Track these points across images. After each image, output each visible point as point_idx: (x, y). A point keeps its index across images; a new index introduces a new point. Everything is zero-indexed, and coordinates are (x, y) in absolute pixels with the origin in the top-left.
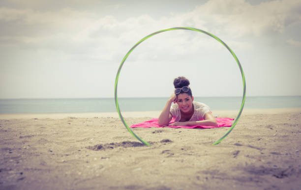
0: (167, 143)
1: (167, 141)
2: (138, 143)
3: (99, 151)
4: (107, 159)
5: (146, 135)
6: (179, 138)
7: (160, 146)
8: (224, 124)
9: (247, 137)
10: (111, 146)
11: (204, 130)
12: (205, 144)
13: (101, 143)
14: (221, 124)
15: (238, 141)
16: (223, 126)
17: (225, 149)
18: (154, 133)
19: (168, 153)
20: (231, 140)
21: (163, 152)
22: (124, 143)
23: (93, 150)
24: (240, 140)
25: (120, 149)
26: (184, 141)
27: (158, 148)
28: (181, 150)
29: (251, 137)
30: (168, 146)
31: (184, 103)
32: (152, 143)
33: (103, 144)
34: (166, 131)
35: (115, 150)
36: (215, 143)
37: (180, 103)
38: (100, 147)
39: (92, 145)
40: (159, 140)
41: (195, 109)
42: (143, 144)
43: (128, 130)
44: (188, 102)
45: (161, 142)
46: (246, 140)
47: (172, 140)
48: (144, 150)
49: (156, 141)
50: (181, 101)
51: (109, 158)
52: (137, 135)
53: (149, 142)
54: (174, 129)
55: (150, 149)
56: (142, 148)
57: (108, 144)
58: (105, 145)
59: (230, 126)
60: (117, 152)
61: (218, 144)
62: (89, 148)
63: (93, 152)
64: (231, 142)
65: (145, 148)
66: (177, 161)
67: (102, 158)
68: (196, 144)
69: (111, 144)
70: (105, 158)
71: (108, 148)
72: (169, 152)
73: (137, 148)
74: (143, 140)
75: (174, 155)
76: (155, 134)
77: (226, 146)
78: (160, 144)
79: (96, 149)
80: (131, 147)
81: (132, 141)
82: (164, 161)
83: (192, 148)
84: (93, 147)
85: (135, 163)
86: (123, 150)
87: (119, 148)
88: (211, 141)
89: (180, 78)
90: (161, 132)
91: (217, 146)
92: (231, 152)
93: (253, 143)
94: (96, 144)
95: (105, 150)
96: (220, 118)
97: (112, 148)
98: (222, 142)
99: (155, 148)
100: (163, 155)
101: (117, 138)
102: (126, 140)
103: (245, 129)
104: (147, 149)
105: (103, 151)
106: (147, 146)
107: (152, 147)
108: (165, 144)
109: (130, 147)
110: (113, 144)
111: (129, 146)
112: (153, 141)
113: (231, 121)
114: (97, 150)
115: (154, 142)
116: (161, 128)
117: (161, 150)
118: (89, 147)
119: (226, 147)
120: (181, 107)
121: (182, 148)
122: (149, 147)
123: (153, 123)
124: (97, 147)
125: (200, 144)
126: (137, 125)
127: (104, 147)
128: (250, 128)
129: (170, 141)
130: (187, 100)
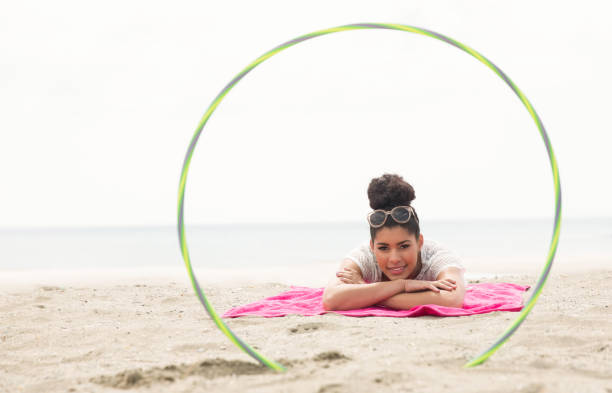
0: (332, 364)
1: (334, 356)
2: (249, 364)
3: (132, 391)
5: (270, 339)
6: (366, 346)
7: (312, 372)
8: (497, 302)
9: (566, 341)
10: (169, 374)
11: (441, 320)
12: (444, 363)
13: (138, 366)
14: (491, 302)
15: (539, 353)
16: (496, 307)
17: (503, 378)
18: (294, 331)
20: (520, 351)
21: (322, 391)
22: (206, 364)
23: (115, 386)
24: (545, 350)
25: (195, 383)
26: (383, 357)
27: (308, 377)
28: (376, 385)
29: (580, 342)
30: (335, 372)
32: (288, 364)
33: (145, 367)
34: (332, 327)
35: (180, 385)
36: (476, 361)
38: (134, 380)
39: (111, 373)
40: (312, 354)
42: (262, 368)
43: (219, 327)
44: (406, 254)
45: (315, 360)
46: (564, 350)
47: (345, 354)
48: (266, 384)
49: (300, 357)
50: (386, 248)
52: (244, 339)
53: (280, 361)
55: (282, 381)
56: (260, 378)
57: (157, 368)
58: (149, 372)
59: (518, 310)
61: (481, 363)
62: (103, 381)
64: (519, 358)
65: (267, 377)
68: (418, 364)
69: (167, 368)
71: (160, 379)
72: (338, 389)
73: (244, 378)
74: (260, 353)
76: (295, 335)
77: (507, 368)
78: (313, 366)
79: (123, 384)
80: (228, 378)
81: (230, 357)
83: (405, 377)
84: (114, 381)
86: (204, 386)
87: (191, 380)
88: (460, 355)
90: (315, 328)
91: (479, 371)
92: (520, 387)
93: (583, 360)
94: (122, 371)
95: (149, 387)
96: (490, 286)
97: (170, 379)
98: (494, 357)
99: (298, 378)
101: (185, 348)
102: (210, 356)
103: (561, 316)
104: (273, 383)
105: (142, 389)
106: (275, 372)
107: (288, 375)
108: (327, 367)
109: (224, 375)
110: (172, 368)
111: (220, 374)
112: (291, 358)
113: (518, 293)
114: (124, 388)
115: (296, 362)
116: (314, 319)
117: (317, 384)
118: (102, 378)
119: (504, 372)
121: (379, 377)
122: (278, 377)
123: (291, 301)
124: (126, 378)
125: (429, 365)
126: (245, 311)
127: (145, 376)
128: (576, 315)
129: (343, 357)
130: (404, 246)
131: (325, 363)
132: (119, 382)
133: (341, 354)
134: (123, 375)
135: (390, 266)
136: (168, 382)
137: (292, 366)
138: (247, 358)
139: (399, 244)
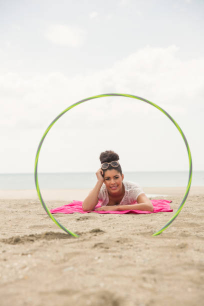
0: (98, 234)
1: (98, 231)
2: (64, 234)
3: (17, 246)
4: (29, 256)
5: (71, 223)
7: (90, 238)
8: (161, 208)
9: (192, 225)
10: (31, 238)
11: (138, 215)
12: (144, 234)
13: (17, 234)
15: (183, 230)
16: (160, 211)
17: (169, 240)
18: (78, 220)
19: (102, 247)
20: (174, 229)
21: (96, 246)
22: (47, 234)
23: (9, 243)
24: (185, 229)
25: (44, 242)
26: (118, 231)
27: (88, 240)
28: (117, 243)
29: (198, 225)
30: (100, 238)
31: (112, 181)
32: (79, 234)
33: (21, 235)
34: (94, 218)
35: (37, 243)
37: (108, 182)
38: (17, 241)
39: (7, 237)
40: (88, 230)
41: (126, 190)
42: (69, 235)
44: (117, 181)
45: (90, 232)
46: (192, 228)
47: (103, 230)
48: (71, 243)
49: (84, 231)
50: (109, 179)
51: (31, 254)
53: (76, 233)
54: (102, 215)
55: (78, 241)
56: (69, 240)
57: (26, 236)
58: (23, 237)
59: (172, 211)
60: (40, 246)
61: (159, 234)
62: (4, 241)
63: (9, 246)
64: (174, 232)
65: (72, 240)
66: (114, 257)
67: (23, 254)
68: (133, 234)
69: (30, 236)
70: (27, 254)
71: (28, 240)
72: (102, 245)
73: (62, 240)
74: (67, 229)
75: (109, 249)
77: (170, 236)
78: (89, 235)
79: (13, 242)
81: (56, 231)
82: (99, 258)
83: (129, 240)
84: (9, 241)
85: (64, 261)
86: (48, 244)
87: (41, 241)
88: (150, 231)
89: (107, 152)
91: (159, 237)
92: (177, 245)
93: (201, 233)
95: (24, 244)
97: (32, 241)
98: (164, 232)
99: (84, 240)
100: (96, 249)
101: (34, 227)
102: (49, 231)
103: (188, 214)
104: (74, 242)
105: (21, 244)
106: (75, 238)
107: (80, 239)
108: (96, 235)
109: (54, 239)
110: (32, 236)
111: (52, 238)
112: (81, 232)
113: (168, 204)
114: (14, 244)
115: (82, 233)
116: (86, 214)
117: (93, 243)
118: (3, 239)
119: (169, 238)
121: (118, 240)
122: (76, 240)
123: (75, 207)
124: (14, 239)
125: (138, 235)
126: (56, 211)
127: (22, 239)
128: (194, 214)
130: (116, 177)
131: (95, 234)
132: (11, 241)
133: (101, 230)
134: (12, 238)
135: (111, 186)
136: (31, 242)
137: (81, 235)
138: (63, 232)
139: (114, 177)
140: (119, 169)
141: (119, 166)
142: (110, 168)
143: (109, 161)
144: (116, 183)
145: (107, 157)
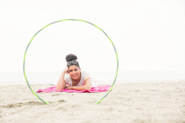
0: (62, 103)
1: (62, 101)
2: (41, 103)
3: (11, 109)
6: (71, 99)
7: (57, 105)
8: (105, 89)
9: (120, 98)
11: (90, 93)
12: (90, 103)
13: (13, 103)
14: (103, 89)
15: (113, 100)
16: (104, 91)
18: (53, 95)
21: (59, 109)
22: (30, 102)
26: (75, 101)
27: (55, 106)
28: (72, 108)
29: (124, 98)
30: (63, 105)
31: (74, 72)
32: (51, 103)
35: (23, 107)
38: (11, 106)
39: (6, 105)
40: (57, 101)
42: (44, 103)
43: (34, 95)
44: (77, 72)
45: (58, 102)
47: (66, 100)
50: (71, 71)
51: (17, 113)
52: (40, 97)
53: (49, 102)
54: (68, 93)
55: (49, 107)
56: (43, 106)
57: (17, 103)
58: (15, 104)
60: (24, 109)
61: (99, 103)
62: (3, 107)
63: (5, 109)
64: (109, 102)
65: (45, 106)
66: (68, 114)
67: (12, 113)
68: (84, 103)
69: (20, 103)
70: (15, 113)
71: (18, 106)
72: (63, 109)
73: (39, 106)
75: (67, 111)
76: (54, 96)
79: (8, 107)
80: (35, 106)
84: (6, 106)
86: (29, 107)
88: (94, 101)
89: (70, 55)
90: (59, 95)
91: (98, 105)
92: (108, 108)
93: (124, 102)
94: (8, 104)
95: (15, 108)
96: (103, 86)
97: (20, 106)
98: (102, 101)
99: (53, 106)
100: (59, 111)
102: (32, 101)
103: (120, 92)
104: (47, 107)
105: (13, 108)
106: (47, 104)
107: (50, 105)
108: (60, 103)
111: (33, 105)
115: (53, 102)
117: (57, 108)
118: (3, 106)
119: (104, 105)
120: (72, 76)
121: (73, 106)
122: (48, 106)
124: (9, 106)
125: (86, 103)
128: (123, 92)
129: (65, 101)
130: (76, 70)
131: (60, 102)
132: (7, 107)
134: (8, 105)
135: (73, 75)
136: (20, 107)
137: (52, 103)
138: (41, 101)
139: (75, 69)
140: (77, 65)
141: (78, 63)
142: (72, 64)
143: (71, 60)
144: (76, 73)
145: (70, 58)
